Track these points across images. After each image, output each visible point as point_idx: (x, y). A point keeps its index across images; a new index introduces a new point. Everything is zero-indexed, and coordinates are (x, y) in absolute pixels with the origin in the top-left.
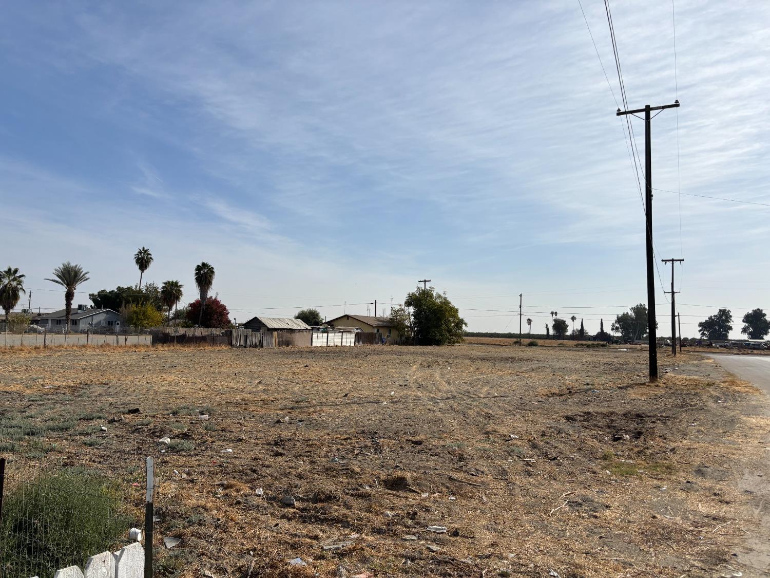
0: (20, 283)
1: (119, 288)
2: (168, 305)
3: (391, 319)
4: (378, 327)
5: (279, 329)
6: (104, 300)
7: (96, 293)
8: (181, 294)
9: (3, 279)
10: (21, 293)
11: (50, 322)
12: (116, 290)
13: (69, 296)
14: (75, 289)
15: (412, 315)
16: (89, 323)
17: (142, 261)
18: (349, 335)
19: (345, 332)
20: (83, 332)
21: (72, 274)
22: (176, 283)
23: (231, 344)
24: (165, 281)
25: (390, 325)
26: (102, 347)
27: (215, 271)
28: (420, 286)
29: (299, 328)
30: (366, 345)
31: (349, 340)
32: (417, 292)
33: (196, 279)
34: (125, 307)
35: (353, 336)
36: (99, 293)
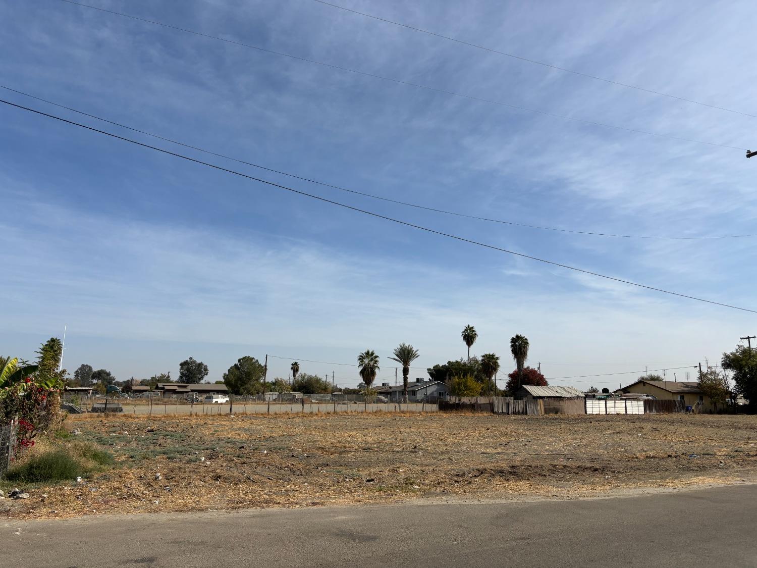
0: (376, 362)
1: (449, 362)
2: (487, 376)
3: (699, 384)
4: (682, 394)
5: (544, 397)
6: (438, 373)
7: (432, 368)
8: (498, 366)
9: (364, 360)
10: (377, 370)
11: (398, 393)
12: (447, 365)
13: (406, 371)
14: (409, 365)
15: (733, 378)
16: (424, 394)
17: (468, 338)
18: (635, 403)
19: (629, 399)
20: (418, 402)
21: (406, 352)
22: (493, 355)
23: (492, 411)
24: (483, 354)
25: (698, 390)
26: (376, 412)
27: (529, 342)
28: (741, 344)
29: (570, 396)
30: (662, 413)
31: (636, 408)
32: (737, 352)
33: (512, 350)
34: (450, 379)
35: (642, 403)
36: (434, 367)
